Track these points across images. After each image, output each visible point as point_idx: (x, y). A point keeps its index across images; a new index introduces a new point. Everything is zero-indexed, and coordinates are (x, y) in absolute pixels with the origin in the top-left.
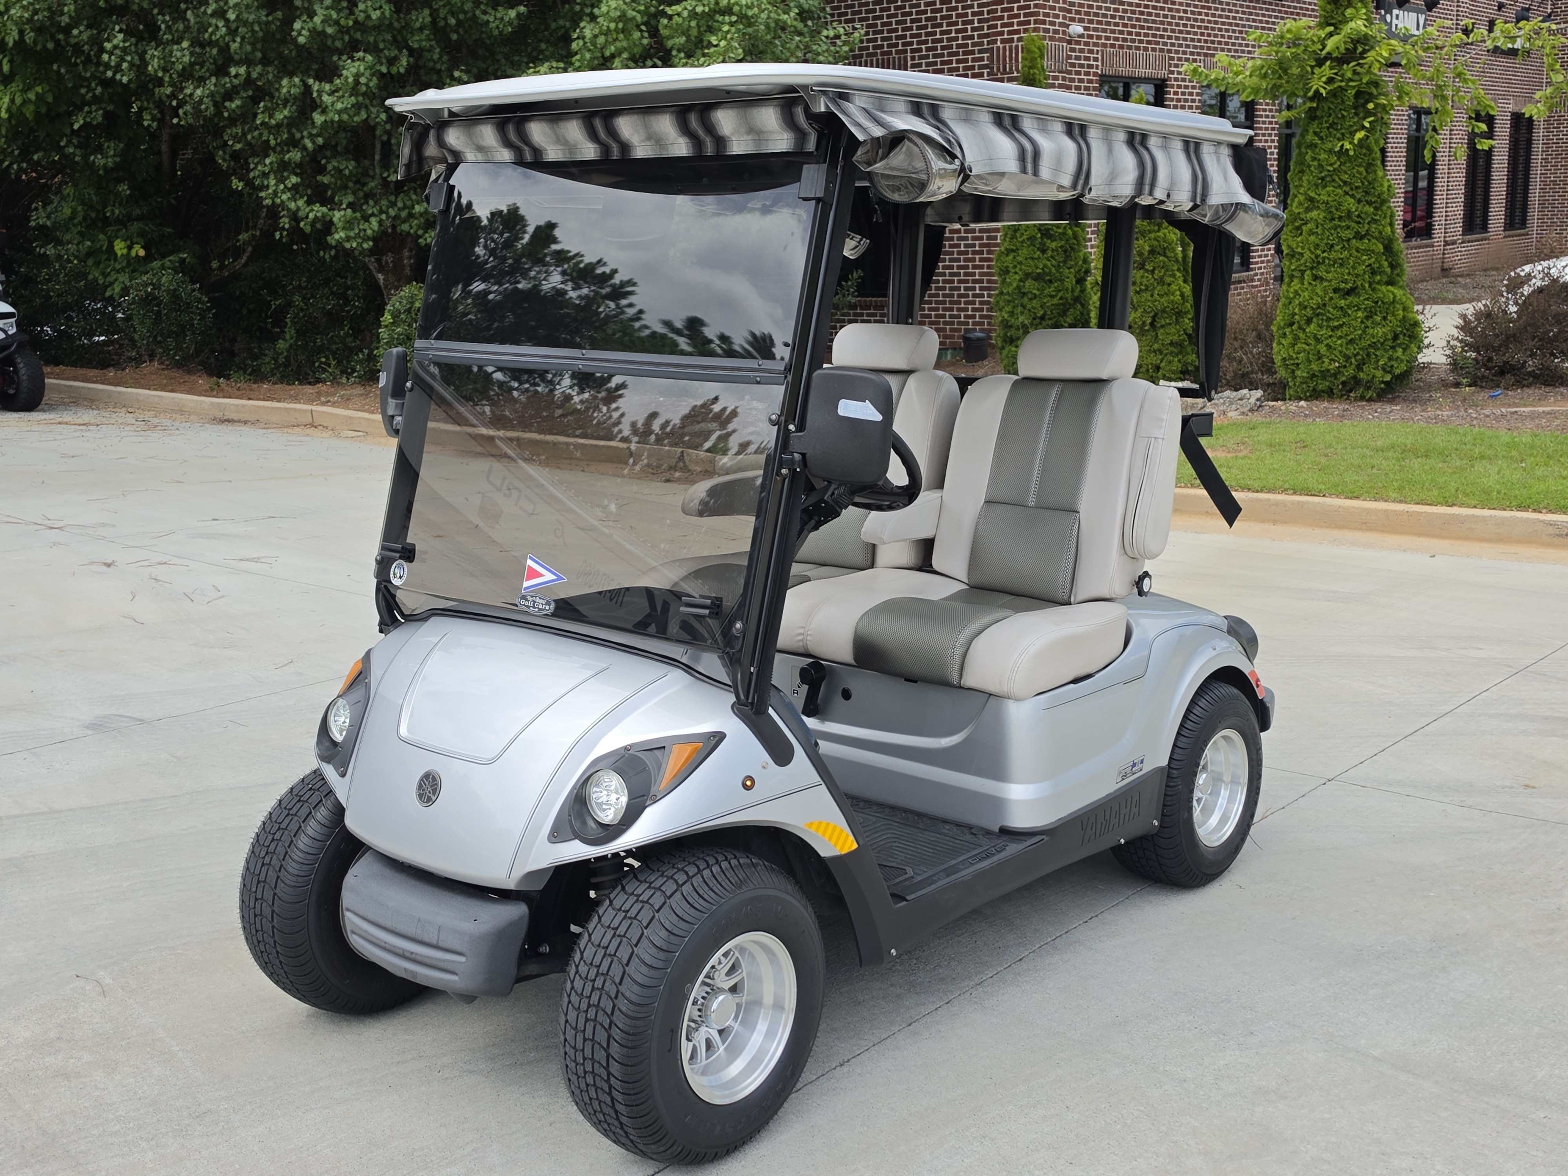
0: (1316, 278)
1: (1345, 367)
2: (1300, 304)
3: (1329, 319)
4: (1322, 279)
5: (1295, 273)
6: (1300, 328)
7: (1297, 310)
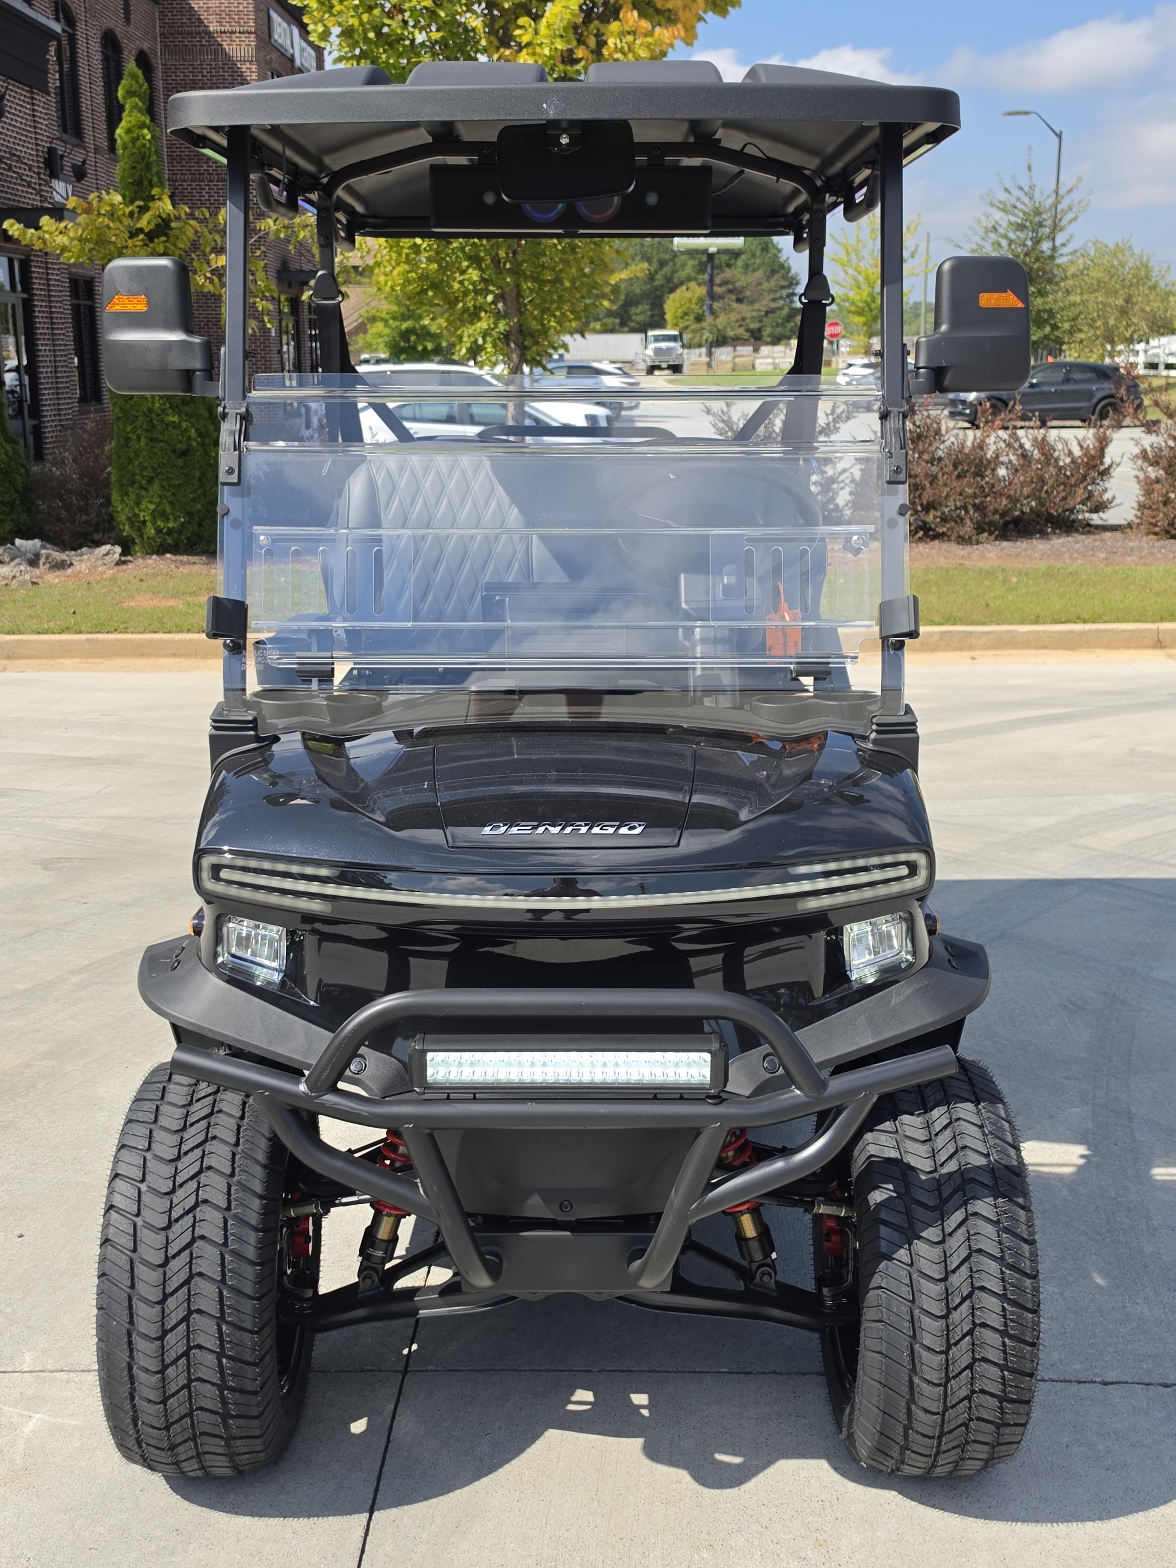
0: (151, 440)
1: (189, 523)
2: (140, 463)
3: (169, 479)
4: (157, 440)
5: (131, 435)
6: (142, 487)
7: (138, 471)
